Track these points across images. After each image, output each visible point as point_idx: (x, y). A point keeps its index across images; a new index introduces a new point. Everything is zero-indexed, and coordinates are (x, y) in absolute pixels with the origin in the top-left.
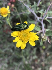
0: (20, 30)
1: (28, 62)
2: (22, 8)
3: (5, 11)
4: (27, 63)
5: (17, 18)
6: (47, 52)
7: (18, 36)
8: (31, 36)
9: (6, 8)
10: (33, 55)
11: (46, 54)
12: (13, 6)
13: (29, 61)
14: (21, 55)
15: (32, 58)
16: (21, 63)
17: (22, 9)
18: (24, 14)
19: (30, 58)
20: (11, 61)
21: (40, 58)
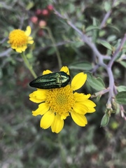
0: (52, 88)
1: (74, 160)
2: (64, 29)
3: (21, 38)
4: (69, 160)
5: (50, 53)
6: (121, 137)
7: (44, 102)
8: (76, 102)
9: (23, 31)
10: (86, 144)
11: (119, 141)
12: (43, 24)
13: (75, 156)
14: (57, 142)
15: (84, 149)
16: (55, 161)
17: (63, 32)
18: (67, 45)
19: (78, 151)
20: (31, 155)
21: (105, 151)
